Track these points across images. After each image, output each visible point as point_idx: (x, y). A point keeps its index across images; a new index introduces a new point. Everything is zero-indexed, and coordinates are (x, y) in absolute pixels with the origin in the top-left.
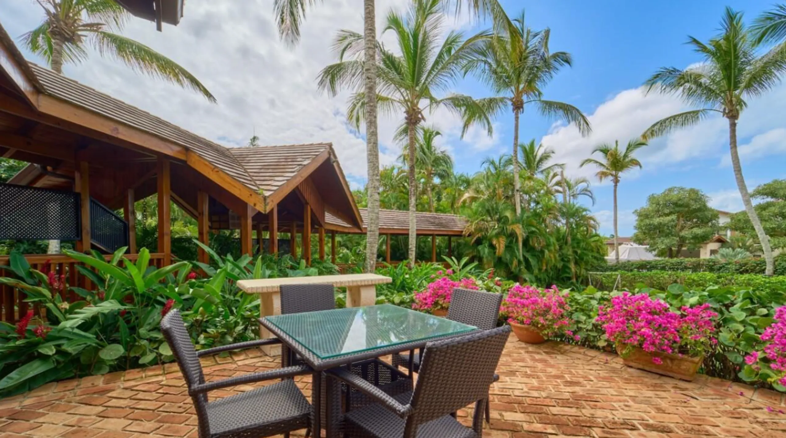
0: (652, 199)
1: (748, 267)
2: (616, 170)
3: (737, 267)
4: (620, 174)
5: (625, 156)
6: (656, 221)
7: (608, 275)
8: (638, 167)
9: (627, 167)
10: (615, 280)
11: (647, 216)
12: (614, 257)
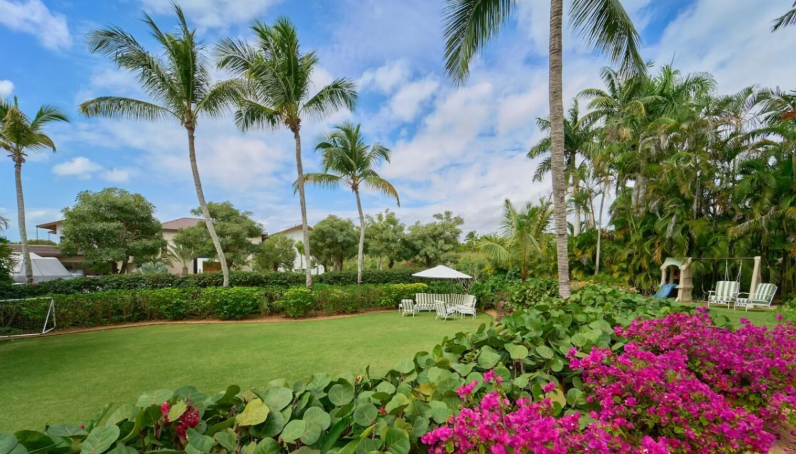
0: (84, 197)
1: (206, 280)
2: (18, 142)
3: (197, 281)
4: (25, 150)
5: (35, 125)
6: (99, 226)
7: (32, 303)
8: (51, 149)
9: (36, 143)
10: (46, 308)
11: (83, 219)
12: (24, 274)
